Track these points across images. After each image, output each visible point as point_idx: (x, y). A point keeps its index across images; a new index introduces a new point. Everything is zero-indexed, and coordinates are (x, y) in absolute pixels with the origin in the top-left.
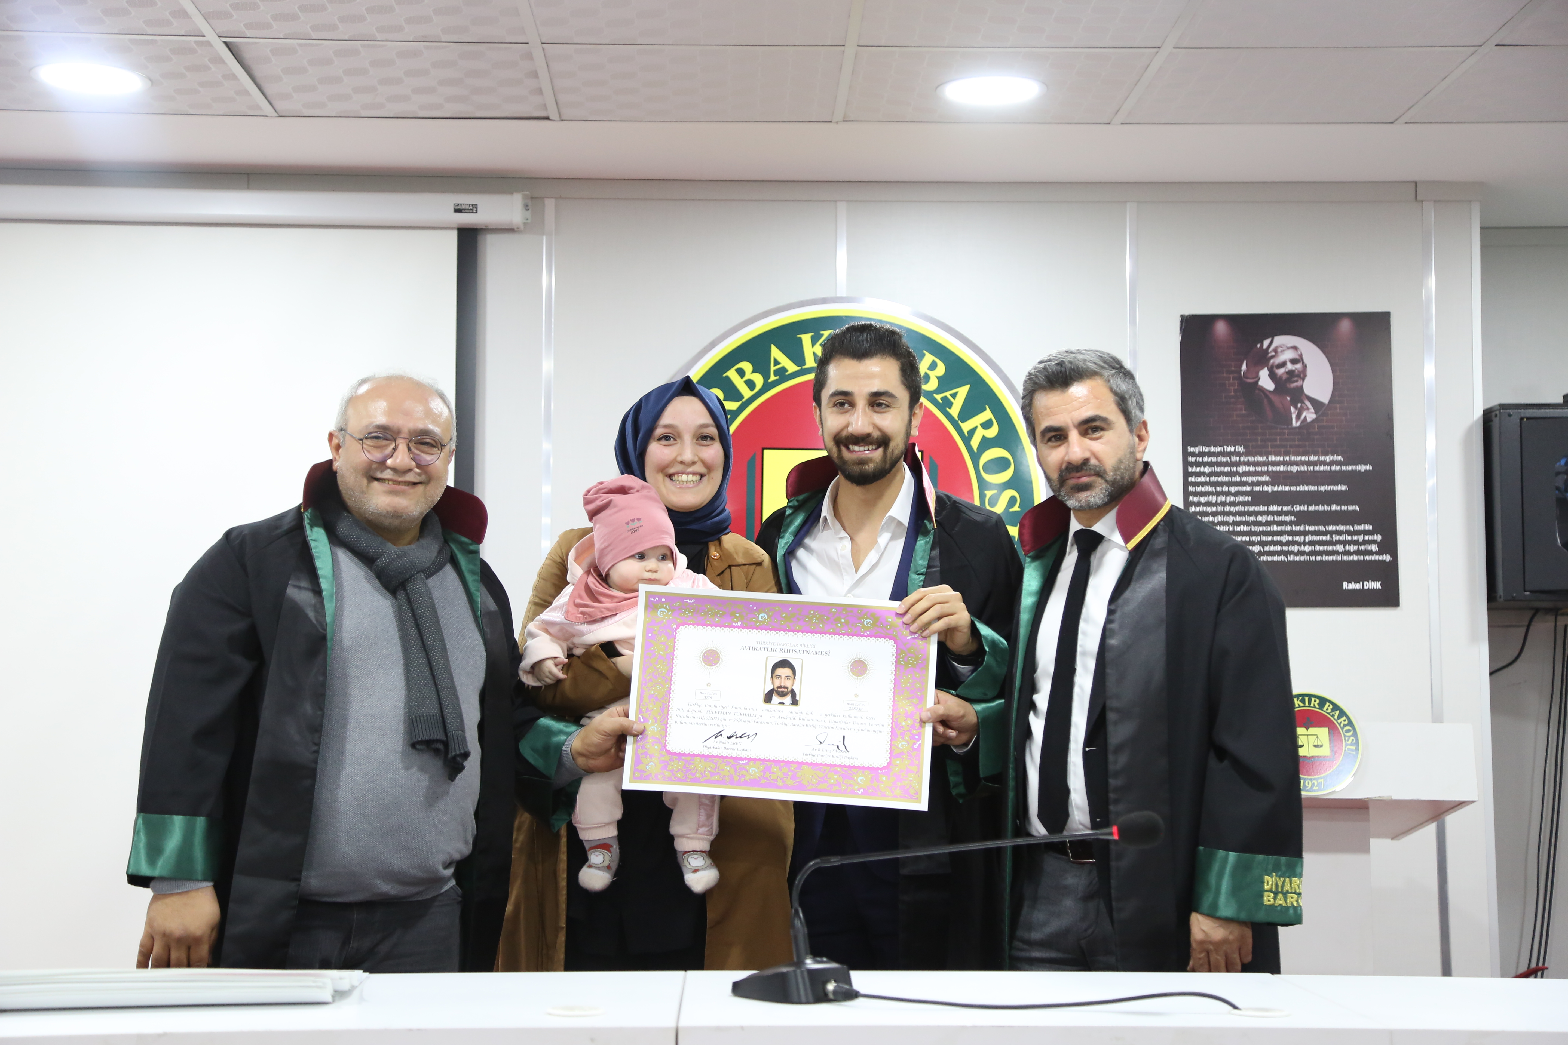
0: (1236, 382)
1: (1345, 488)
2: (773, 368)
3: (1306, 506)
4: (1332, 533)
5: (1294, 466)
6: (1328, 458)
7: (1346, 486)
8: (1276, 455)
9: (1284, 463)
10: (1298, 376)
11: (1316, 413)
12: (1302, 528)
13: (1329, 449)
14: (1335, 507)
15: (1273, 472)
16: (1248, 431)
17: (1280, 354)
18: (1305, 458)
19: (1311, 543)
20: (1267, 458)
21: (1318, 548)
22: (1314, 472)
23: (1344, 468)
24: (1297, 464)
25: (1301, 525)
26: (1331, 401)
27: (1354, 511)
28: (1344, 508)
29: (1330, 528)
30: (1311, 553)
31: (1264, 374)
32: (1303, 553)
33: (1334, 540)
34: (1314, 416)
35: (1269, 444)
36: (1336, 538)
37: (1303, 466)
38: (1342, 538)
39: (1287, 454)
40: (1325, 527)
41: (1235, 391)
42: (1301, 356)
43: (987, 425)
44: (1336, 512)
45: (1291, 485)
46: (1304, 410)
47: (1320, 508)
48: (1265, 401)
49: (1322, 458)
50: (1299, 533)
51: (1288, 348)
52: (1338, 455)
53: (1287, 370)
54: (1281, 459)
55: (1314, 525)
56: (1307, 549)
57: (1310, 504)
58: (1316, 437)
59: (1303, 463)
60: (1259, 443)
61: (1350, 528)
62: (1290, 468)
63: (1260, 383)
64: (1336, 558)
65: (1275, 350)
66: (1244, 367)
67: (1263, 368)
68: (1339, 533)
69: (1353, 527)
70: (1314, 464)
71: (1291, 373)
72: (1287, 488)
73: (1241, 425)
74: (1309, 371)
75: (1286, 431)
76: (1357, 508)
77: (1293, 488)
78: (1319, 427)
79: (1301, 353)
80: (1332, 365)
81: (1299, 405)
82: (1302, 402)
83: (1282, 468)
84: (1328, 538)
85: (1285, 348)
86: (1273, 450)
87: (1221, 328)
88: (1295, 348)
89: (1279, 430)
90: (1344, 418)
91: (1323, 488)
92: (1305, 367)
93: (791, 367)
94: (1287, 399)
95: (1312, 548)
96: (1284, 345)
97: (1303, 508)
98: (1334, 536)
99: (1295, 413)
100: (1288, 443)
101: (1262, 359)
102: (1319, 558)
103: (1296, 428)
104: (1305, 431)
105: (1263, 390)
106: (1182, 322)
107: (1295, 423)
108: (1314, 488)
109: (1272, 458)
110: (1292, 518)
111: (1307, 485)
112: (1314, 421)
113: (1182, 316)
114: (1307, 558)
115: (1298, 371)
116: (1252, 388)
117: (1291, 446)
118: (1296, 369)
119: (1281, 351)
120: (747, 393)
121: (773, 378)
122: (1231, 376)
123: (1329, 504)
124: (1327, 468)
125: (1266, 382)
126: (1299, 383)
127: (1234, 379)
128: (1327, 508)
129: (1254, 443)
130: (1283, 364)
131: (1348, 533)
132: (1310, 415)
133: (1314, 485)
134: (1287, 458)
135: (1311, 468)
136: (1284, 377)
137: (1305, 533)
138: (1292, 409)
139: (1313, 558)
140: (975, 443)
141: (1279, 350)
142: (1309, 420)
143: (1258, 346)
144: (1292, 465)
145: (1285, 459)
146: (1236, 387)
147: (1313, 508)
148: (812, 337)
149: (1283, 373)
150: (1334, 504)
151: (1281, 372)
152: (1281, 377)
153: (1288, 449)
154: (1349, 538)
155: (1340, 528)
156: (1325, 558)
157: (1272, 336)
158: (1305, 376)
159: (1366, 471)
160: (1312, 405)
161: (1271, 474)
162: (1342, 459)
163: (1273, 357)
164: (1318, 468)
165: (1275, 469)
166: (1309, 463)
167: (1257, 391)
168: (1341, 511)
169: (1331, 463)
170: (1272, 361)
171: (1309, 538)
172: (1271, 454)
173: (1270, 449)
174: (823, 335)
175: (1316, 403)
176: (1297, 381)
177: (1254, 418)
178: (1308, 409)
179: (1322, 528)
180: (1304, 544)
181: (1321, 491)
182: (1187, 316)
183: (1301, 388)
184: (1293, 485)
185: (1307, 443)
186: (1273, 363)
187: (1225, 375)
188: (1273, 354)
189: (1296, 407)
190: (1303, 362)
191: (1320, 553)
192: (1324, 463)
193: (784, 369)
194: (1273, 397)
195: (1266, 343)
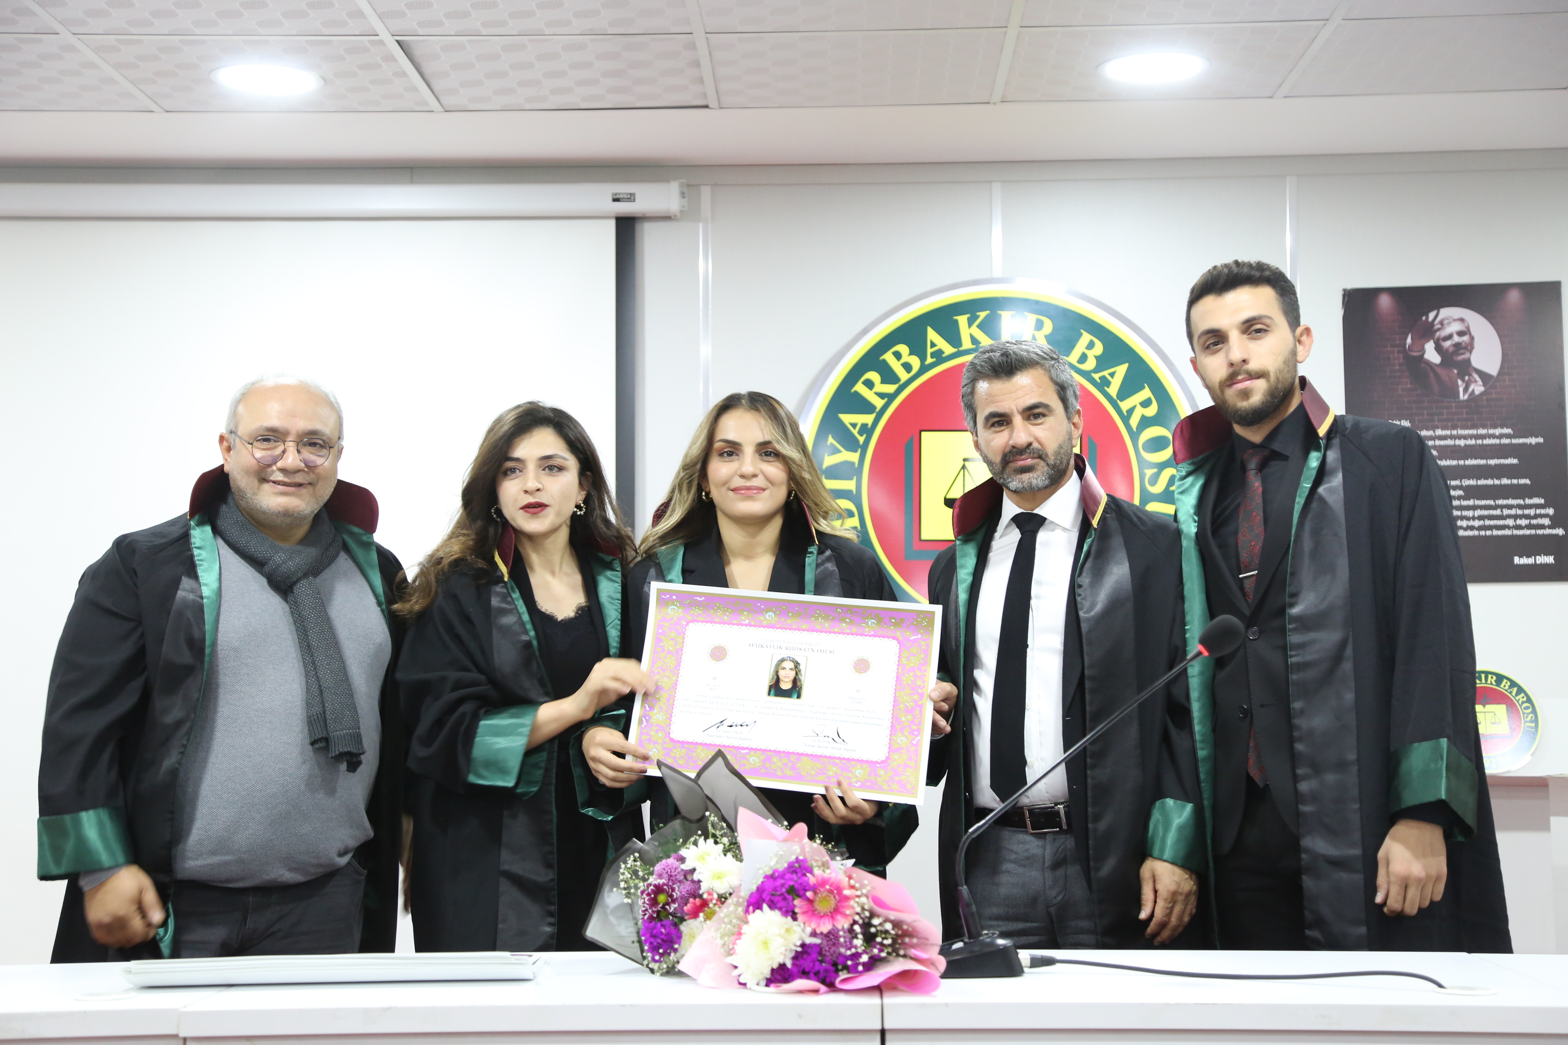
0: (1401, 356)
1: (1515, 461)
2: (930, 351)
3: (1475, 480)
4: (1502, 507)
5: (1462, 439)
6: (1498, 431)
7: (1517, 459)
8: (1443, 428)
9: (1452, 437)
10: (1466, 348)
11: (1484, 385)
12: (1471, 502)
13: (1499, 422)
14: (1505, 481)
15: (1440, 446)
16: (1414, 405)
17: (1446, 326)
18: (1473, 432)
19: (1481, 518)
20: (1434, 432)
21: (1488, 522)
22: (1482, 446)
23: (1515, 441)
24: (1465, 437)
25: (1469, 500)
26: (1499, 373)
27: (1525, 485)
28: (1515, 481)
29: (1500, 502)
30: (1480, 528)
31: (1430, 347)
32: (1472, 528)
33: (1505, 514)
34: (1482, 389)
35: (1436, 418)
36: (1506, 512)
37: (1471, 439)
38: (1513, 512)
39: (1454, 427)
40: (1494, 501)
41: (1400, 365)
42: (1468, 328)
43: (1146, 404)
44: (1506, 486)
45: (1459, 459)
46: (1472, 382)
47: (1490, 482)
48: (1431, 375)
49: (1491, 431)
50: (1468, 508)
51: (1455, 320)
52: (1507, 428)
53: (1454, 343)
54: (1448, 432)
55: (1483, 500)
56: (1477, 523)
57: (1479, 478)
58: (1484, 410)
59: (1471, 437)
60: (1426, 417)
61: (1521, 502)
62: (1458, 442)
63: (1426, 356)
64: (1507, 532)
65: (1441, 323)
66: (1409, 340)
67: (1428, 341)
68: (1510, 507)
69: (1524, 500)
70: (1483, 437)
71: (1457, 346)
72: (1454, 463)
73: (1406, 399)
74: (1476, 343)
75: (1454, 405)
76: (1528, 481)
77: (1461, 462)
78: (1487, 400)
79: (1468, 325)
80: (1501, 337)
81: (1467, 378)
82: (1470, 375)
83: (1449, 442)
84: (1498, 512)
85: (1451, 320)
86: (1440, 424)
87: (1385, 301)
88: (1462, 320)
89: (1446, 404)
90: (1513, 391)
91: (1492, 462)
92: (1472, 338)
93: (948, 350)
94: (1453, 372)
95: (1481, 523)
96: (1450, 317)
97: (1472, 482)
98: (1504, 510)
99: (1462, 386)
100: (1456, 417)
101: (1428, 332)
102: (1489, 533)
103: (1464, 401)
104: (1473, 405)
105: (1428, 363)
106: (1344, 296)
107: (1463, 397)
108: (1483, 462)
109: (1439, 432)
110: (1461, 493)
111: (1475, 459)
112: (1482, 394)
113: (1344, 290)
114: (1476, 533)
115: (1465, 343)
116: (1417, 362)
117: (1458, 420)
118: (1463, 341)
119: (1448, 324)
120: (904, 376)
121: (929, 360)
122: (1396, 349)
123: (1499, 478)
124: (1497, 441)
125: (1431, 355)
126: (1466, 356)
127: (1398, 352)
128: (1497, 482)
129: (1420, 417)
130: (1450, 337)
131: (1519, 507)
132: (1478, 388)
133: (1483, 459)
134: (1454, 432)
135: (1479, 442)
136: (1451, 349)
137: (1474, 508)
138: (1460, 382)
139: (1483, 533)
140: (1134, 421)
141: (1445, 322)
142: (1477, 393)
143: (1424, 318)
144: (1460, 439)
145: (1453, 433)
146: (1401, 361)
147: (1482, 482)
148: (968, 319)
149: (1450, 346)
150: (1504, 477)
151: (1447, 344)
152: (1447, 350)
153: (1456, 422)
154: (1520, 512)
155: (1511, 502)
156: (1496, 532)
157: (1438, 307)
158: (1472, 348)
159: (1537, 444)
160: (1480, 377)
161: (1438, 448)
162: (1512, 432)
163: (1439, 329)
164: (1487, 441)
165: (1442, 443)
166: (1477, 437)
167: (1423, 365)
168: (1512, 485)
169: (1501, 436)
170: (1438, 334)
171: (1478, 513)
172: (1438, 428)
173: (1436, 423)
174: (979, 316)
175: (1484, 376)
176: (1463, 354)
177: (1420, 392)
178: (1476, 381)
179: (1491, 502)
180: (1474, 518)
181: (1491, 465)
182: (1350, 290)
183: (1468, 361)
184: (1461, 459)
185: (1475, 417)
186: (1439, 336)
187: (1389, 349)
188: (1439, 326)
189: (1463, 380)
190: (1470, 334)
191: (1490, 528)
192: (1493, 436)
193: (941, 352)
194: (1439, 370)
195: (1431, 316)
